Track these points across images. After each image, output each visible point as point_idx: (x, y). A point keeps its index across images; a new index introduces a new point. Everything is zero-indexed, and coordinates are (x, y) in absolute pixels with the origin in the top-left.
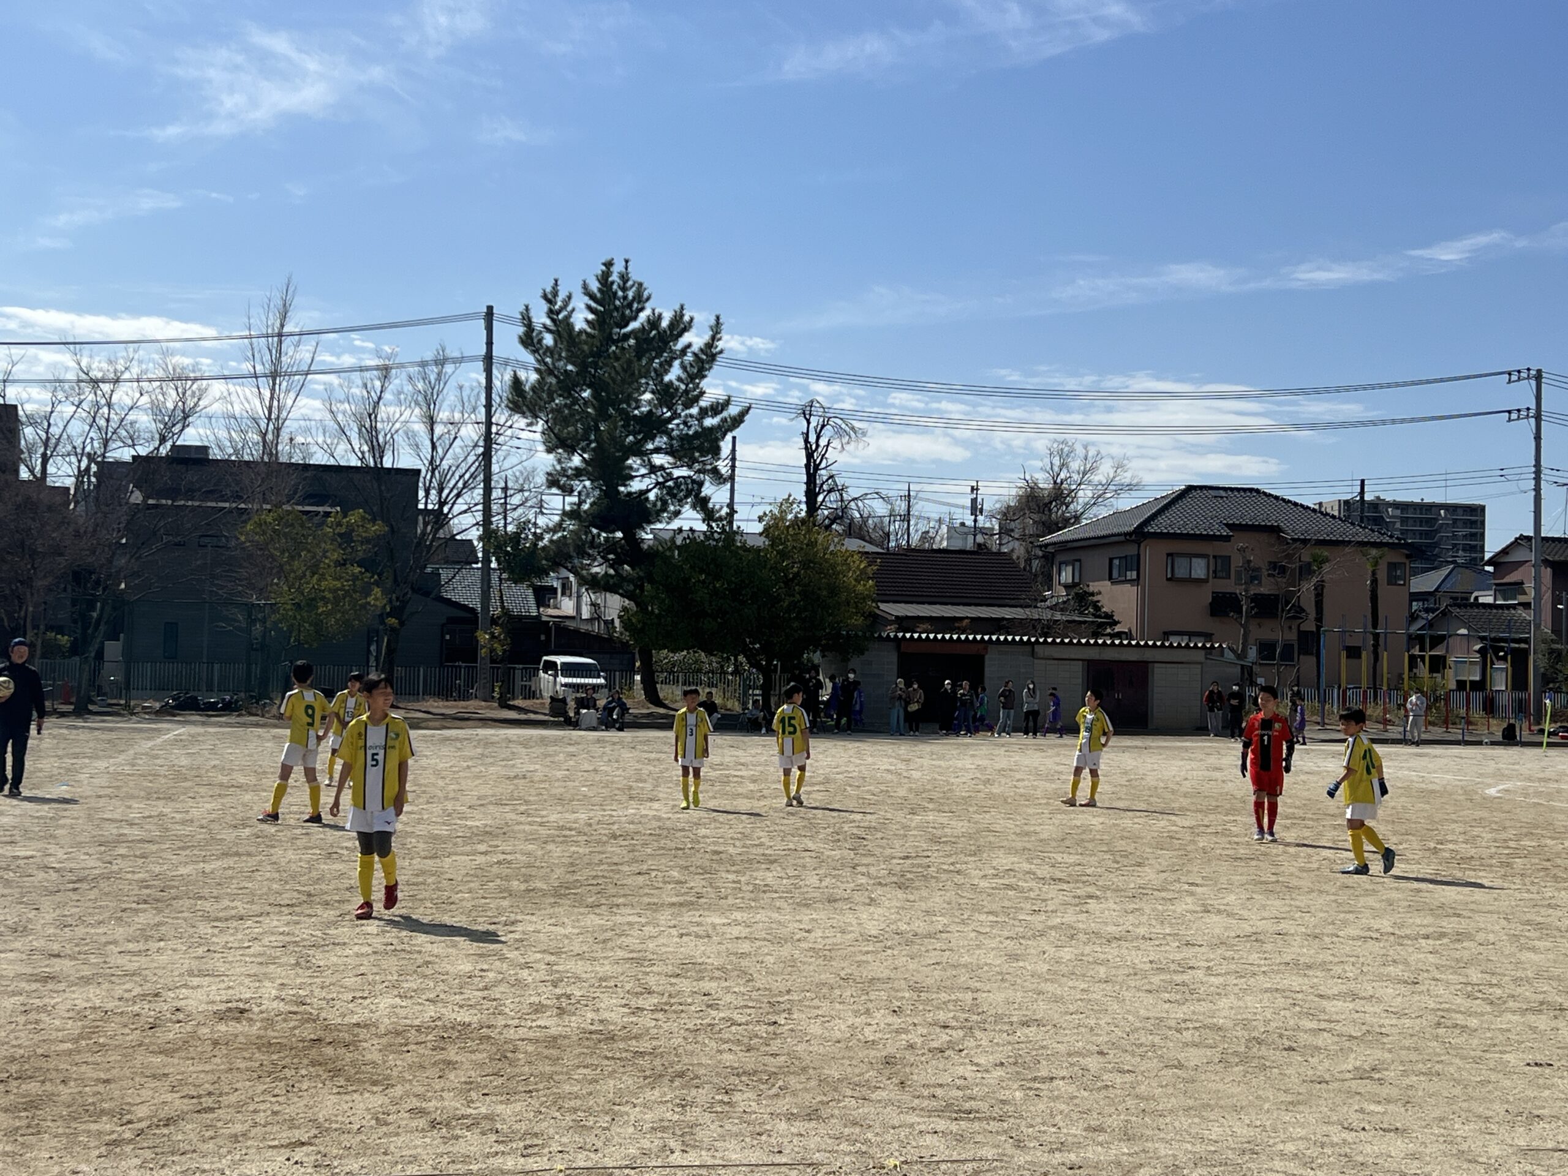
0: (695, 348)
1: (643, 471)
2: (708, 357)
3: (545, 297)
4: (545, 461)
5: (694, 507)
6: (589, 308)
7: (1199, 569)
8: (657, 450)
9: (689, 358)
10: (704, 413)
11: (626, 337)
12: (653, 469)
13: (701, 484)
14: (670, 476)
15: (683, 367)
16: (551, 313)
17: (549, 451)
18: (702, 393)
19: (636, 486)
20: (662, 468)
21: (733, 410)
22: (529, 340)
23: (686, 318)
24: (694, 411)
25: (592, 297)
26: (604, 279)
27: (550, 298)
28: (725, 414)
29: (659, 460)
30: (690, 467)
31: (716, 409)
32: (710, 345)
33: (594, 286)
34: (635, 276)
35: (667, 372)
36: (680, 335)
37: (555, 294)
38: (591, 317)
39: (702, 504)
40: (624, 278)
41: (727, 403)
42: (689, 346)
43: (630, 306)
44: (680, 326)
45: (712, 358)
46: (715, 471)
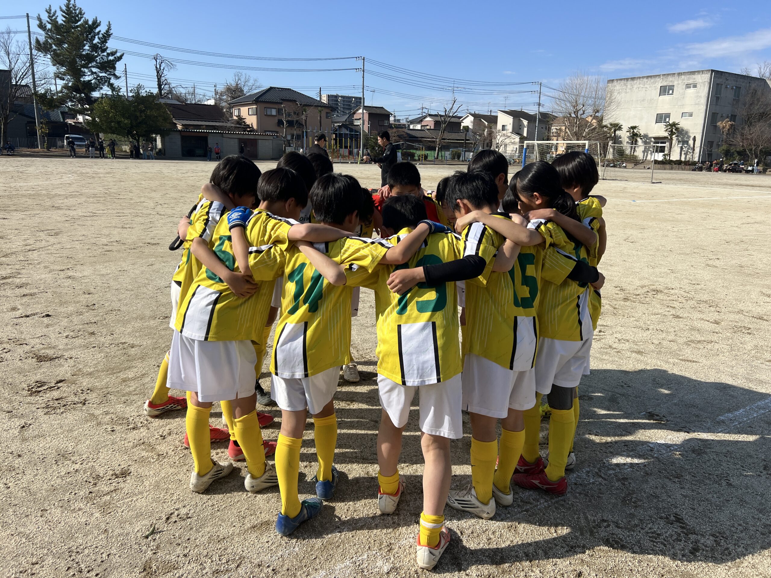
0: (102, 32)
1: (89, 73)
2: (107, 36)
3: (47, 11)
4: (52, 69)
5: (108, 87)
6: (63, 15)
7: (274, 112)
8: (93, 67)
9: (101, 36)
10: (108, 55)
11: (77, 27)
12: (93, 73)
13: (110, 79)
14: (98, 76)
15: (99, 38)
16: (49, 17)
17: (54, 65)
18: (107, 48)
19: (87, 78)
20: (95, 73)
21: (118, 54)
22: (41, 26)
23: (98, 21)
24: (105, 54)
25: (64, 12)
26: (67, 6)
27: (49, 11)
28: (116, 56)
29: (94, 70)
30: (106, 73)
31: (113, 54)
32: (107, 31)
33: (64, 8)
34: (78, 5)
35: (94, 40)
36: (97, 27)
37: (50, 10)
38: (64, 19)
39: (111, 86)
40: (74, 6)
41: (116, 52)
42: (100, 31)
43: (78, 16)
44: (96, 24)
45: (109, 36)
46: (114, 75)
